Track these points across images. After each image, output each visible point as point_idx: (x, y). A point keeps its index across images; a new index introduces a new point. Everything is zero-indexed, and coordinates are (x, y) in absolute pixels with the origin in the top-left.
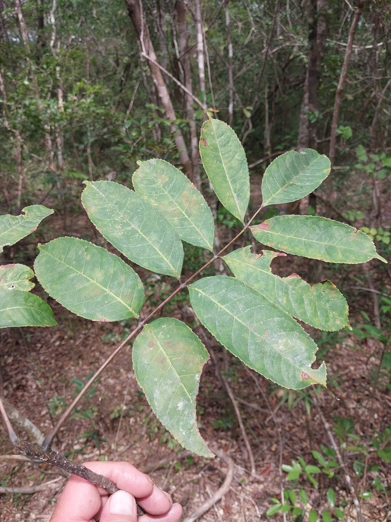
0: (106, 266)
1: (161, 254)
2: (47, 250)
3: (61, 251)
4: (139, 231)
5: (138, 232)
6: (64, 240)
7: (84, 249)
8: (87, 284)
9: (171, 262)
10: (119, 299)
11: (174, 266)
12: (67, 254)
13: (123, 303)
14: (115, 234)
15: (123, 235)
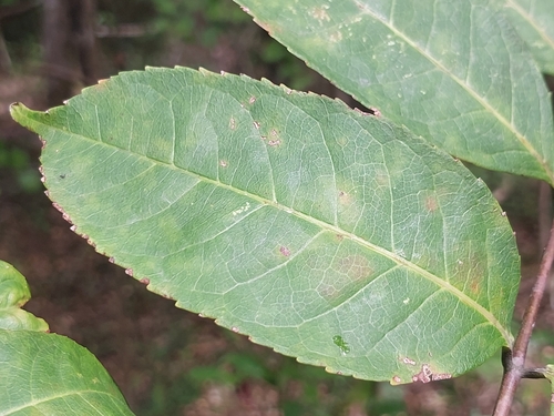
0: (358, 165)
1: (483, 100)
2: (76, 128)
3: (147, 125)
4: (390, 25)
5: (388, 31)
6: (142, 80)
7: (243, 110)
8: (310, 243)
9: (523, 129)
10: (446, 285)
11: (533, 142)
12: (179, 136)
13: (462, 296)
14: (317, 41)
15: (347, 43)
